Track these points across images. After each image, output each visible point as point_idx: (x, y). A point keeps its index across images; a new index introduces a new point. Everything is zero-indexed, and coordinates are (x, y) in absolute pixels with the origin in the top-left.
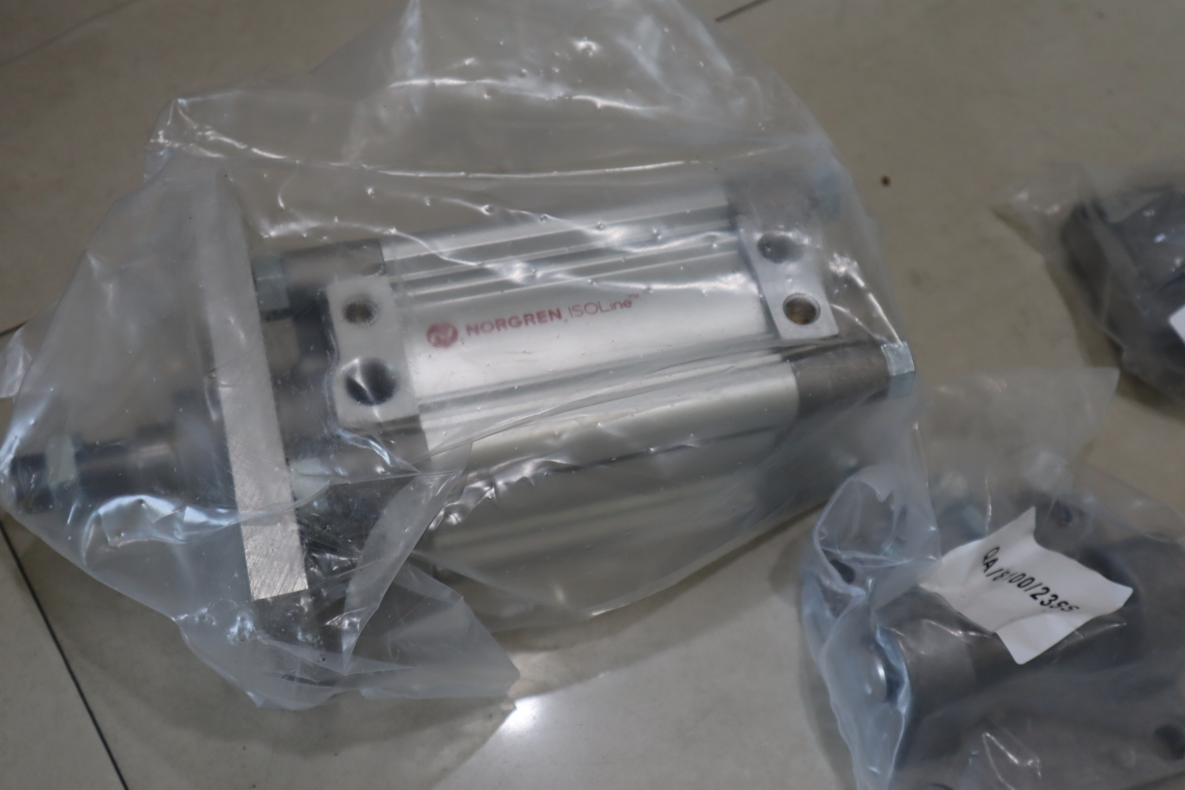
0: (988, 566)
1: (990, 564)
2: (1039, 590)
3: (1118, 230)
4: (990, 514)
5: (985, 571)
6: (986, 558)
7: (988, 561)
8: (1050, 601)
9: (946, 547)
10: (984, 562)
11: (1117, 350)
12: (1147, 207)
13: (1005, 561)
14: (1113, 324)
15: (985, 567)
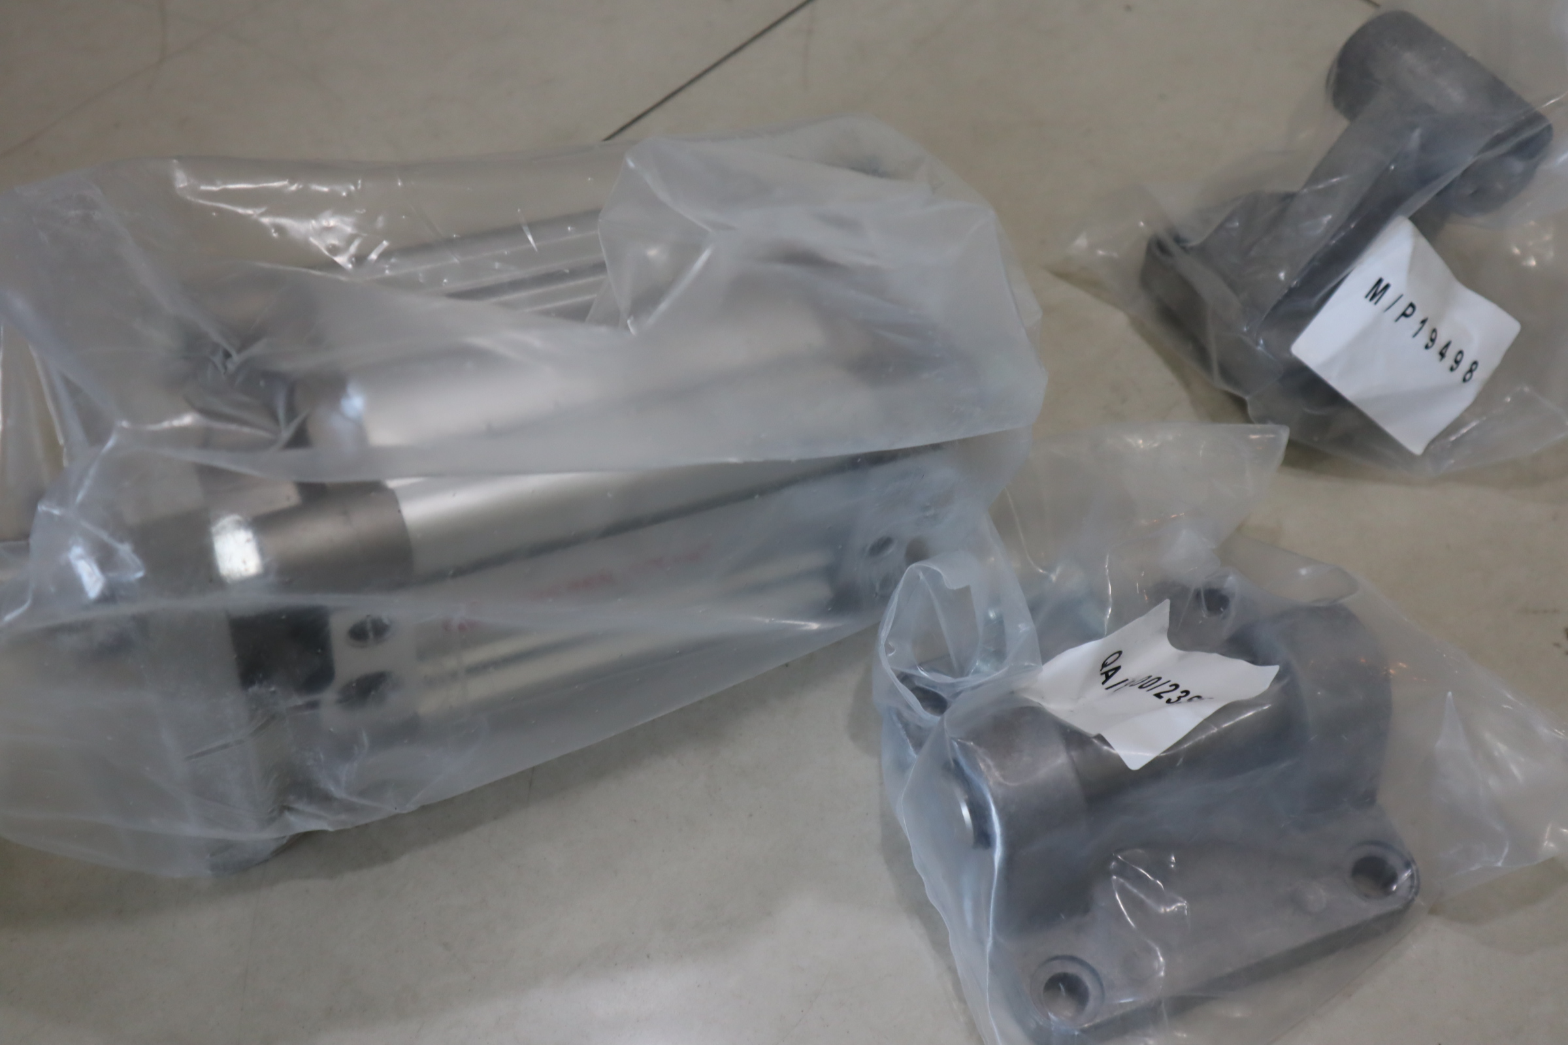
0: (1108, 678)
1: (1110, 674)
2: (1166, 687)
3: (1203, 252)
4: (1108, 617)
5: (1104, 683)
6: (1104, 665)
7: (1108, 671)
8: (1179, 698)
9: (1047, 656)
10: (1101, 670)
11: (1240, 404)
12: (1229, 219)
13: (1131, 669)
14: (1226, 373)
15: (1104, 677)
